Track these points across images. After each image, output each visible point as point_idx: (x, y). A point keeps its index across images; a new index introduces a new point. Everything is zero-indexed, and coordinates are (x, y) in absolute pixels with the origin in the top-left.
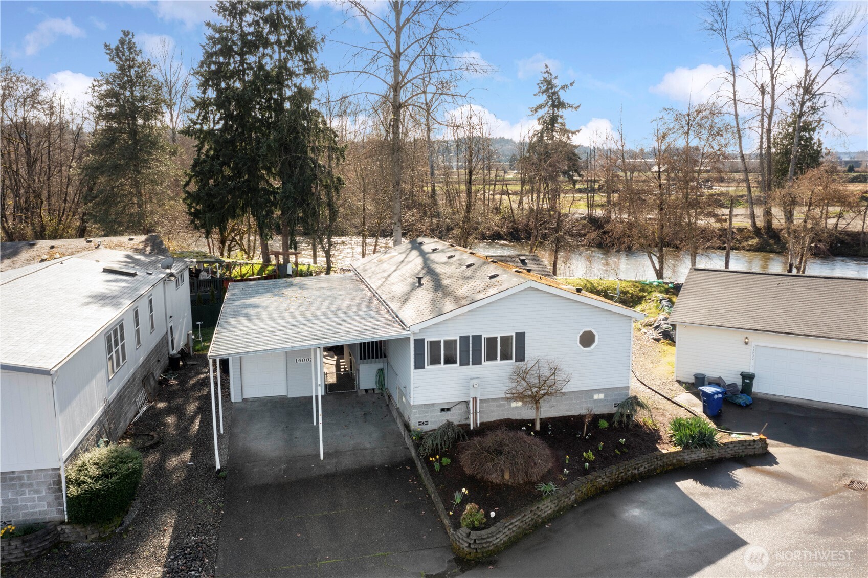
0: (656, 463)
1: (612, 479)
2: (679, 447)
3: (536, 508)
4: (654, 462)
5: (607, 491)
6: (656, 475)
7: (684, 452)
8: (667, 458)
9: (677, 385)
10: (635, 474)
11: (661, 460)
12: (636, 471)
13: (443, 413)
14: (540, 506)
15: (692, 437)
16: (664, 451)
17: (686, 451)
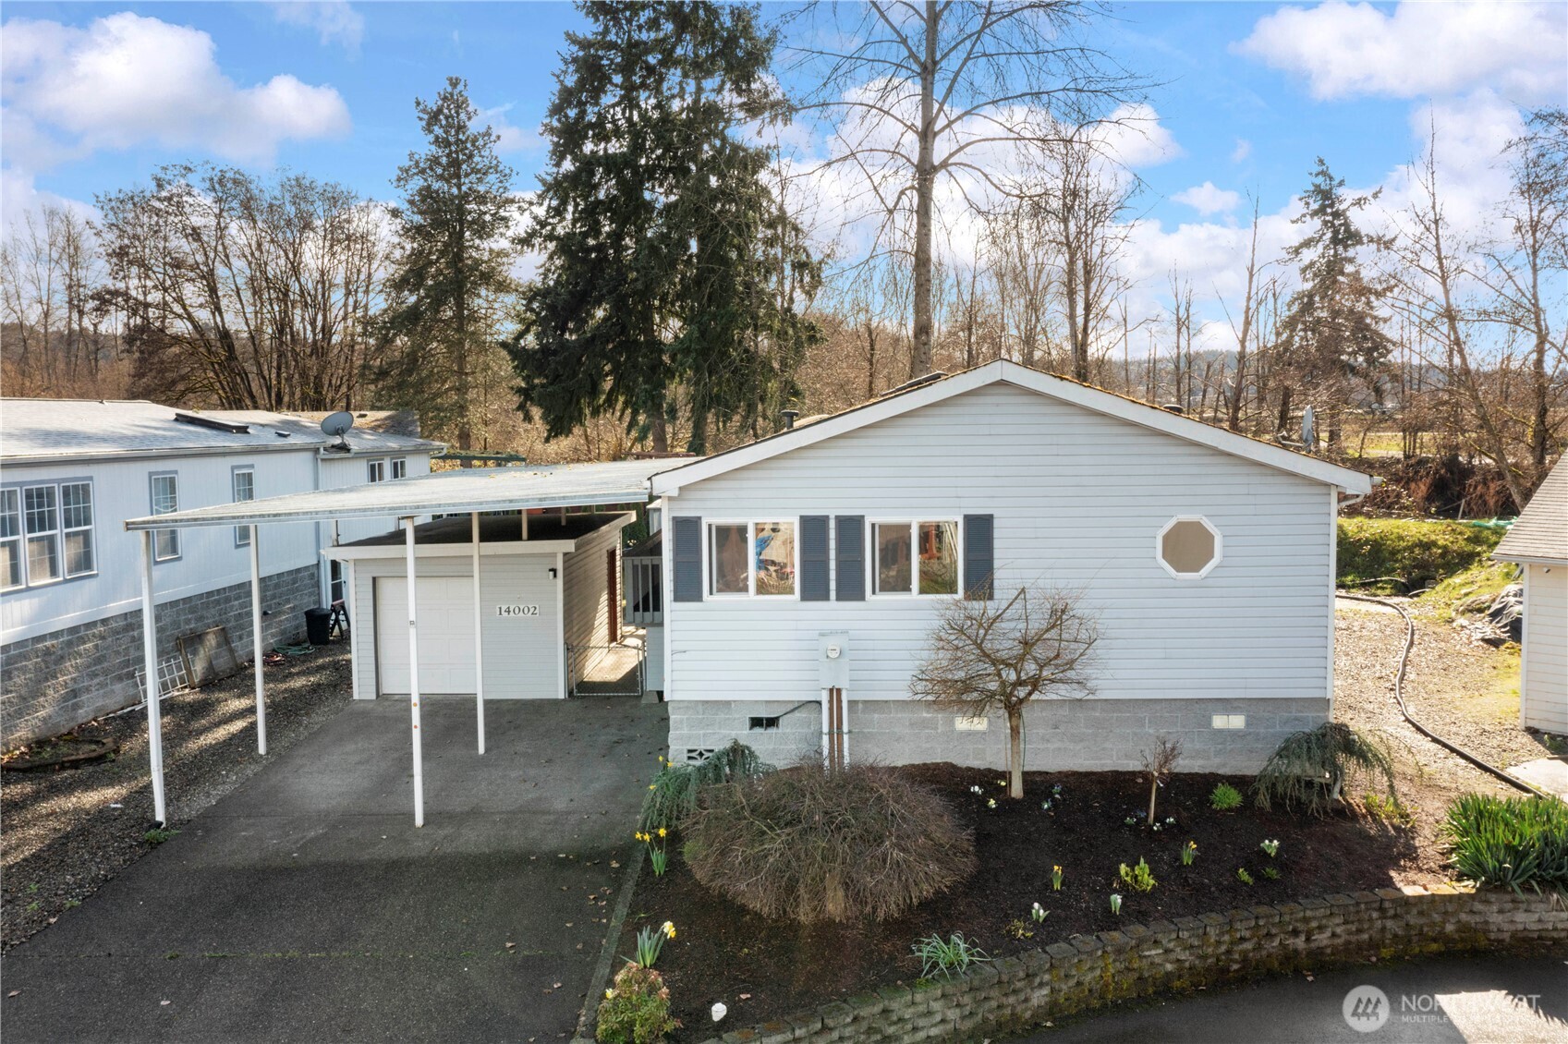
0: (1379, 924)
1: (1204, 957)
2: (1471, 883)
3: (877, 1009)
4: (1371, 920)
5: (1181, 992)
6: (1374, 964)
7: (1488, 902)
8: (1421, 913)
9: (1526, 739)
10: (1296, 951)
11: (1395, 916)
12: (1300, 943)
13: (758, 730)
14: (894, 1005)
15: (1517, 854)
16: (1409, 891)
17: (1492, 897)
